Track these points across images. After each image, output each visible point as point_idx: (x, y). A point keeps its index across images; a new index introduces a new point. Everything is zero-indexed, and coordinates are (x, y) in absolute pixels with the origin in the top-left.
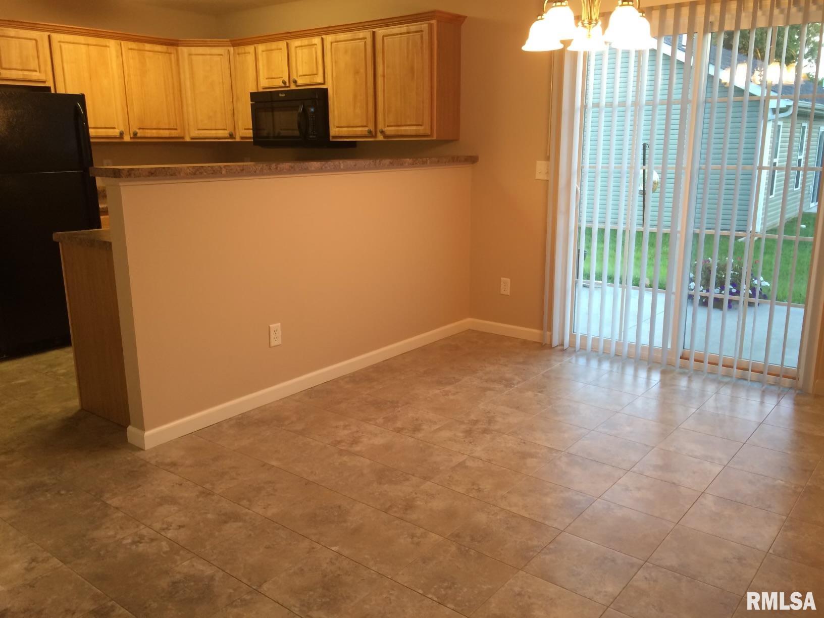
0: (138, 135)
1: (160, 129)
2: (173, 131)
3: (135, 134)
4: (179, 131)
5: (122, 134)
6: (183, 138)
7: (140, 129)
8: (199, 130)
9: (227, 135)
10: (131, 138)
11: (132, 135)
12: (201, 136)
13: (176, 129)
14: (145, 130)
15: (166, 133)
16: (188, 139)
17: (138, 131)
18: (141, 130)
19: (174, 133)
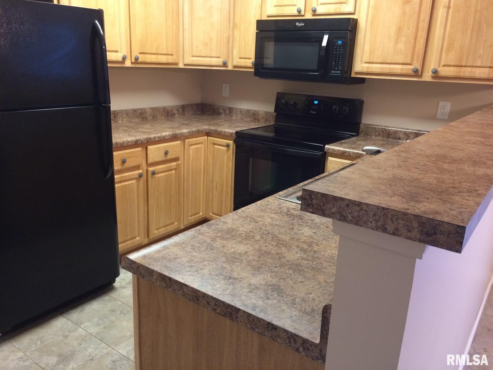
0: (139, 60)
1: (158, 54)
2: (170, 57)
3: (137, 59)
4: (174, 57)
5: (124, 58)
6: (177, 64)
7: (140, 53)
8: (193, 56)
9: (221, 64)
10: (132, 63)
11: (133, 60)
12: (195, 63)
13: (172, 55)
14: (145, 55)
15: (163, 59)
16: (181, 66)
17: (139, 56)
18: (142, 55)
19: (170, 59)
